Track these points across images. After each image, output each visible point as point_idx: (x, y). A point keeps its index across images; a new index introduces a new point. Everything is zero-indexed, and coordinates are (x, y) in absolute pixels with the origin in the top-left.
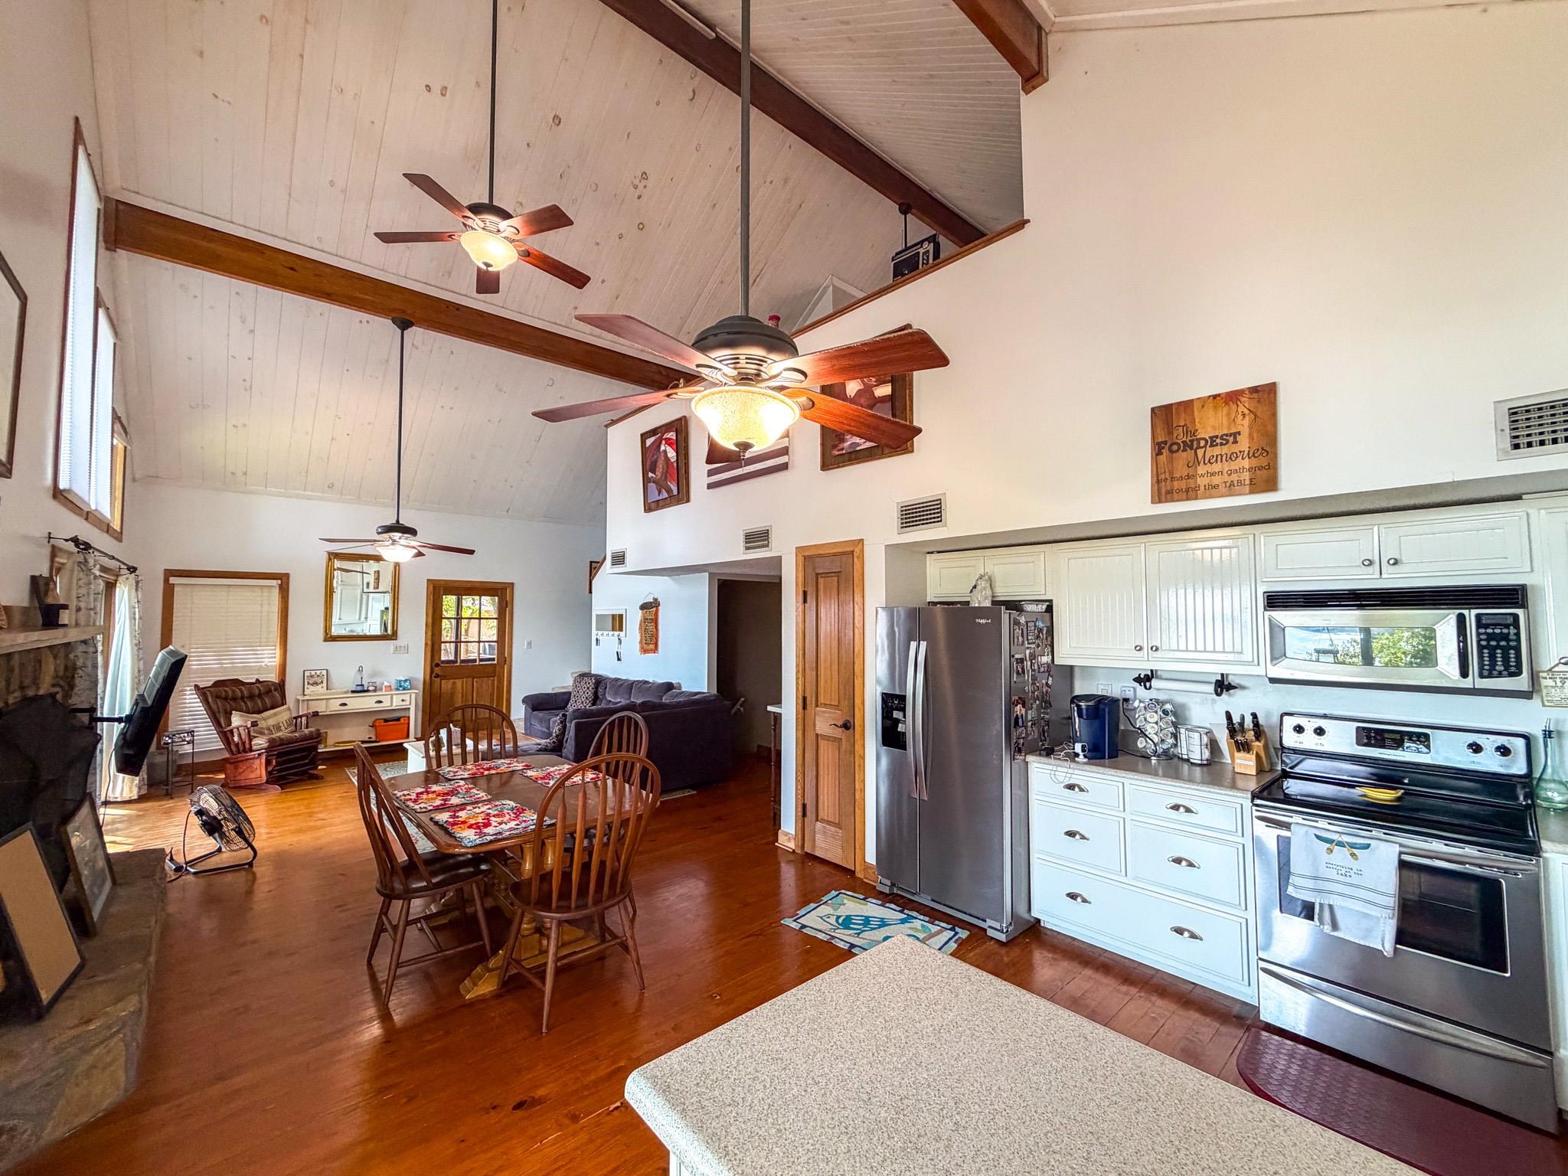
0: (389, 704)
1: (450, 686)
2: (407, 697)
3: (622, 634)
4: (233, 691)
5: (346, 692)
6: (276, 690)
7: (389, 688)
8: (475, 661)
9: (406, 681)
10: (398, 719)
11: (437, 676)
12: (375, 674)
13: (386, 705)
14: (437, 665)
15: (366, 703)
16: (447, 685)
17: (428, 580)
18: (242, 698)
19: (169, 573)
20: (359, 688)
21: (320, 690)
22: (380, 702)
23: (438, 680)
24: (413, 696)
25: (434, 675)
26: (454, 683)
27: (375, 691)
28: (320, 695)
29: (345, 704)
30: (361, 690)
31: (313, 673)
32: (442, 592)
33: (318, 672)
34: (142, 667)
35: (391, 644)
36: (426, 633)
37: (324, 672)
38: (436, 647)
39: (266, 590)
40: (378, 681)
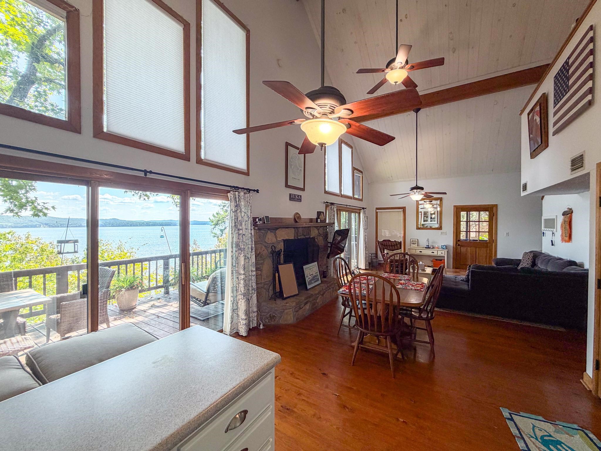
0: (436, 254)
1: (465, 250)
2: (443, 252)
3: (555, 230)
4: (387, 243)
5: (423, 248)
6: (399, 244)
7: (438, 248)
8: (477, 240)
9: (444, 246)
10: (441, 260)
11: (459, 245)
12: (433, 242)
13: (435, 254)
14: (459, 241)
15: (428, 252)
16: (463, 250)
17: (454, 206)
18: (389, 245)
19: (377, 209)
20: (427, 247)
21: (415, 246)
22: (433, 253)
23: (459, 246)
24: (446, 252)
25: (457, 245)
26: (467, 249)
27: (432, 248)
28: (414, 247)
29: (421, 252)
30: (428, 247)
31: (413, 240)
32: (460, 210)
33: (415, 240)
34: (366, 234)
35: (440, 231)
36: (454, 227)
37: (417, 240)
38: (458, 233)
39: (399, 212)
40: (434, 245)
